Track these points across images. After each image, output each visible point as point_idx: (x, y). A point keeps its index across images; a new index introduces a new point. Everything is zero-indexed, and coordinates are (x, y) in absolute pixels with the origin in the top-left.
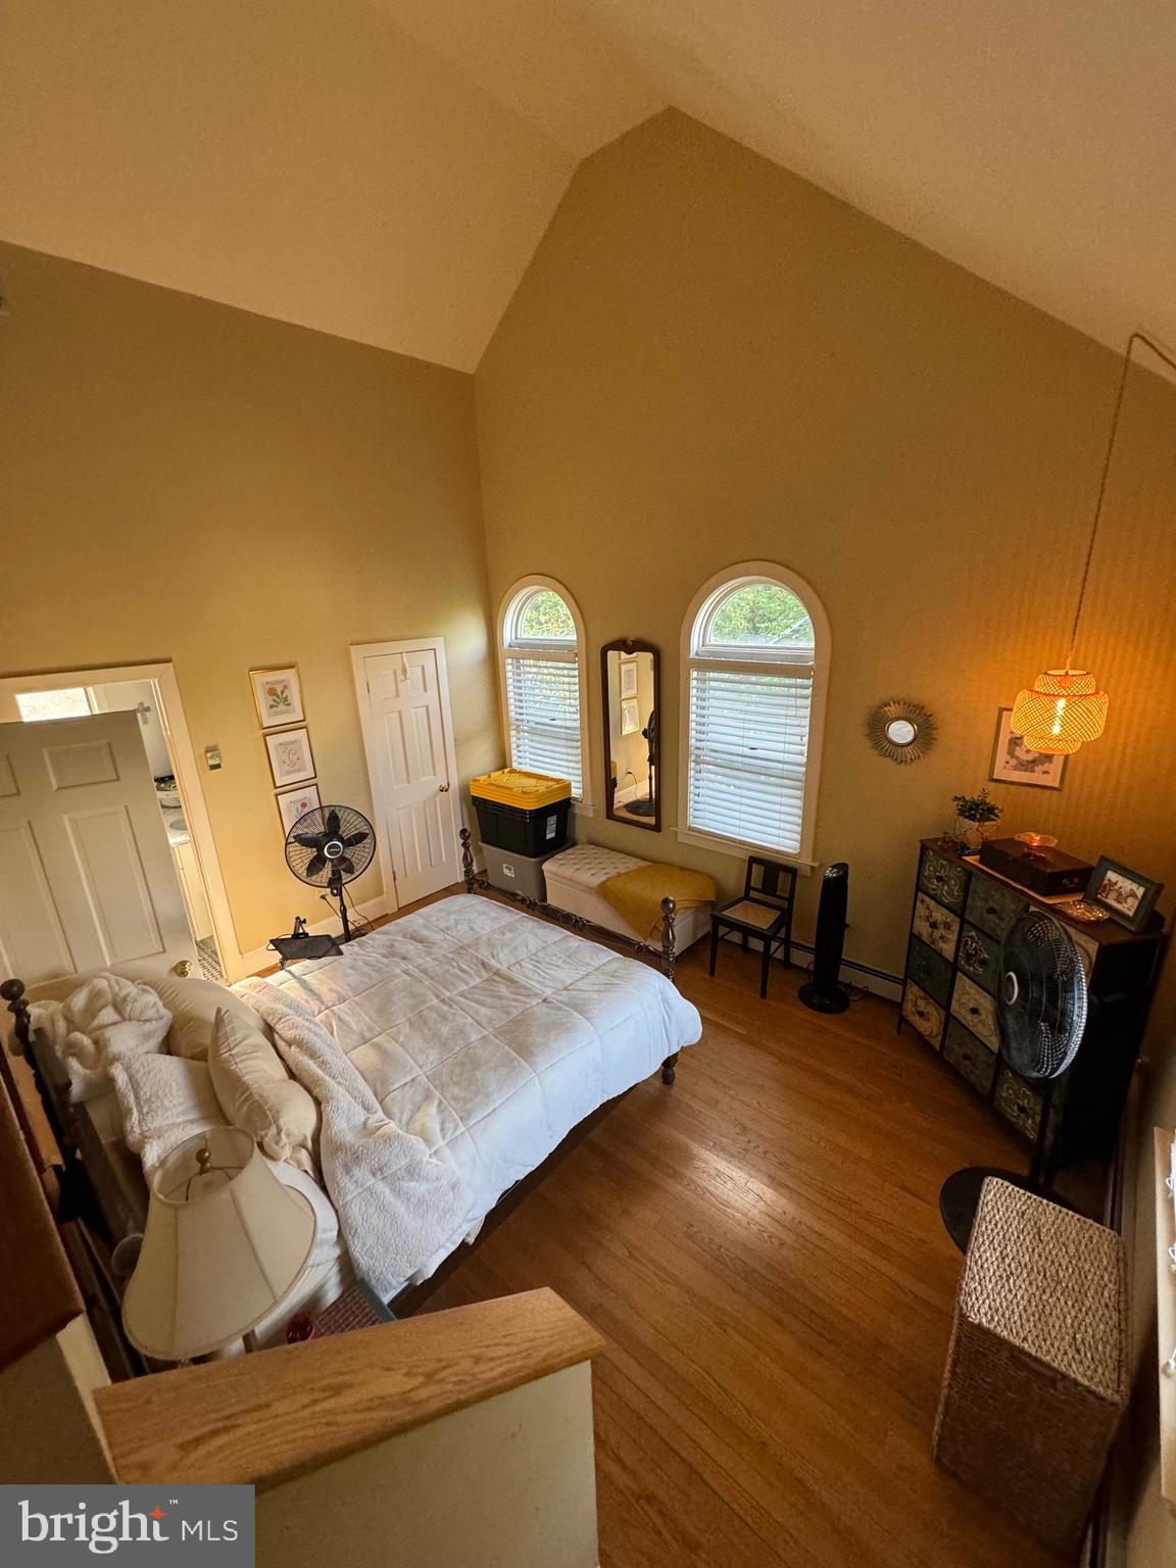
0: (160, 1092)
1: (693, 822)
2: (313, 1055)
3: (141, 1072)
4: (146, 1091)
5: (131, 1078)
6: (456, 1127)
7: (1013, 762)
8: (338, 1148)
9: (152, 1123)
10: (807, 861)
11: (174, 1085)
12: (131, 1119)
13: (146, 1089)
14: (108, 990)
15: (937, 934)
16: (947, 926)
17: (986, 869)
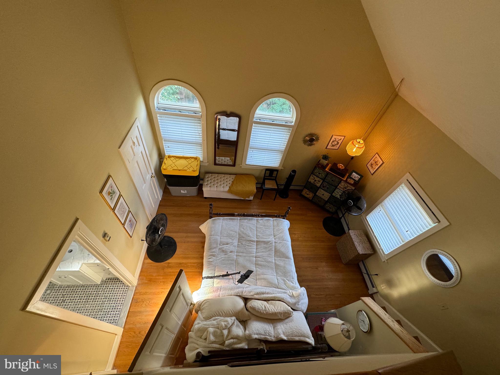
0: (264, 329)
1: (247, 163)
2: (263, 294)
3: (257, 331)
4: (263, 332)
5: (257, 334)
6: (294, 281)
7: (332, 145)
8: (295, 304)
9: (272, 334)
10: (281, 168)
11: (263, 326)
12: (269, 338)
13: (262, 332)
14: (215, 329)
15: (316, 182)
16: (319, 181)
17: (331, 172)
